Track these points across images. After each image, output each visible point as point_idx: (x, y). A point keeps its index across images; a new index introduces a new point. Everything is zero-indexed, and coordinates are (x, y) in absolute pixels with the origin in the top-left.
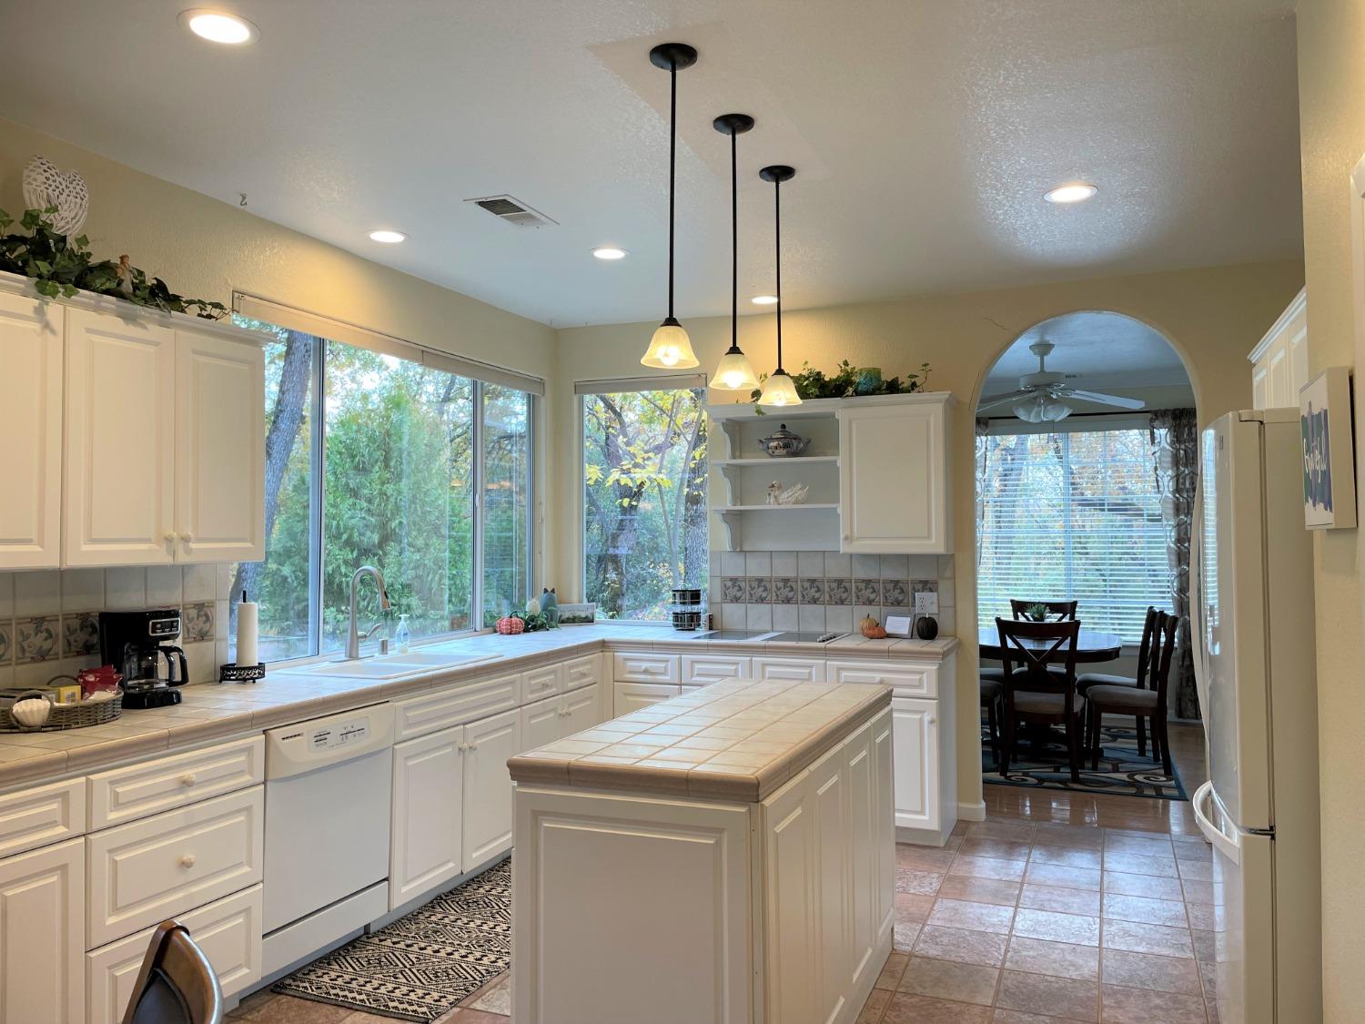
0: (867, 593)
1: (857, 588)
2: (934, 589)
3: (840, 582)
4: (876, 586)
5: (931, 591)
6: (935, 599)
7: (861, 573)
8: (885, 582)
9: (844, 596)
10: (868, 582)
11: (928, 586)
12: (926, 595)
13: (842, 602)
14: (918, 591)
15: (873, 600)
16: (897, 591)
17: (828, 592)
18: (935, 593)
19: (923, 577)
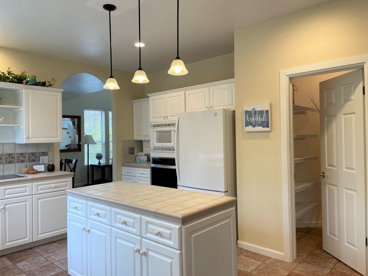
0: (22, 158)
1: (18, 156)
2: (47, 155)
3: (10, 155)
4: (25, 155)
5: (46, 155)
6: (47, 158)
7: (19, 151)
8: (29, 154)
9: (12, 160)
10: (22, 154)
11: (44, 154)
12: (44, 157)
13: (11, 162)
14: (41, 156)
15: (24, 161)
16: (33, 157)
17: (5, 159)
18: (48, 156)
19: (43, 151)
